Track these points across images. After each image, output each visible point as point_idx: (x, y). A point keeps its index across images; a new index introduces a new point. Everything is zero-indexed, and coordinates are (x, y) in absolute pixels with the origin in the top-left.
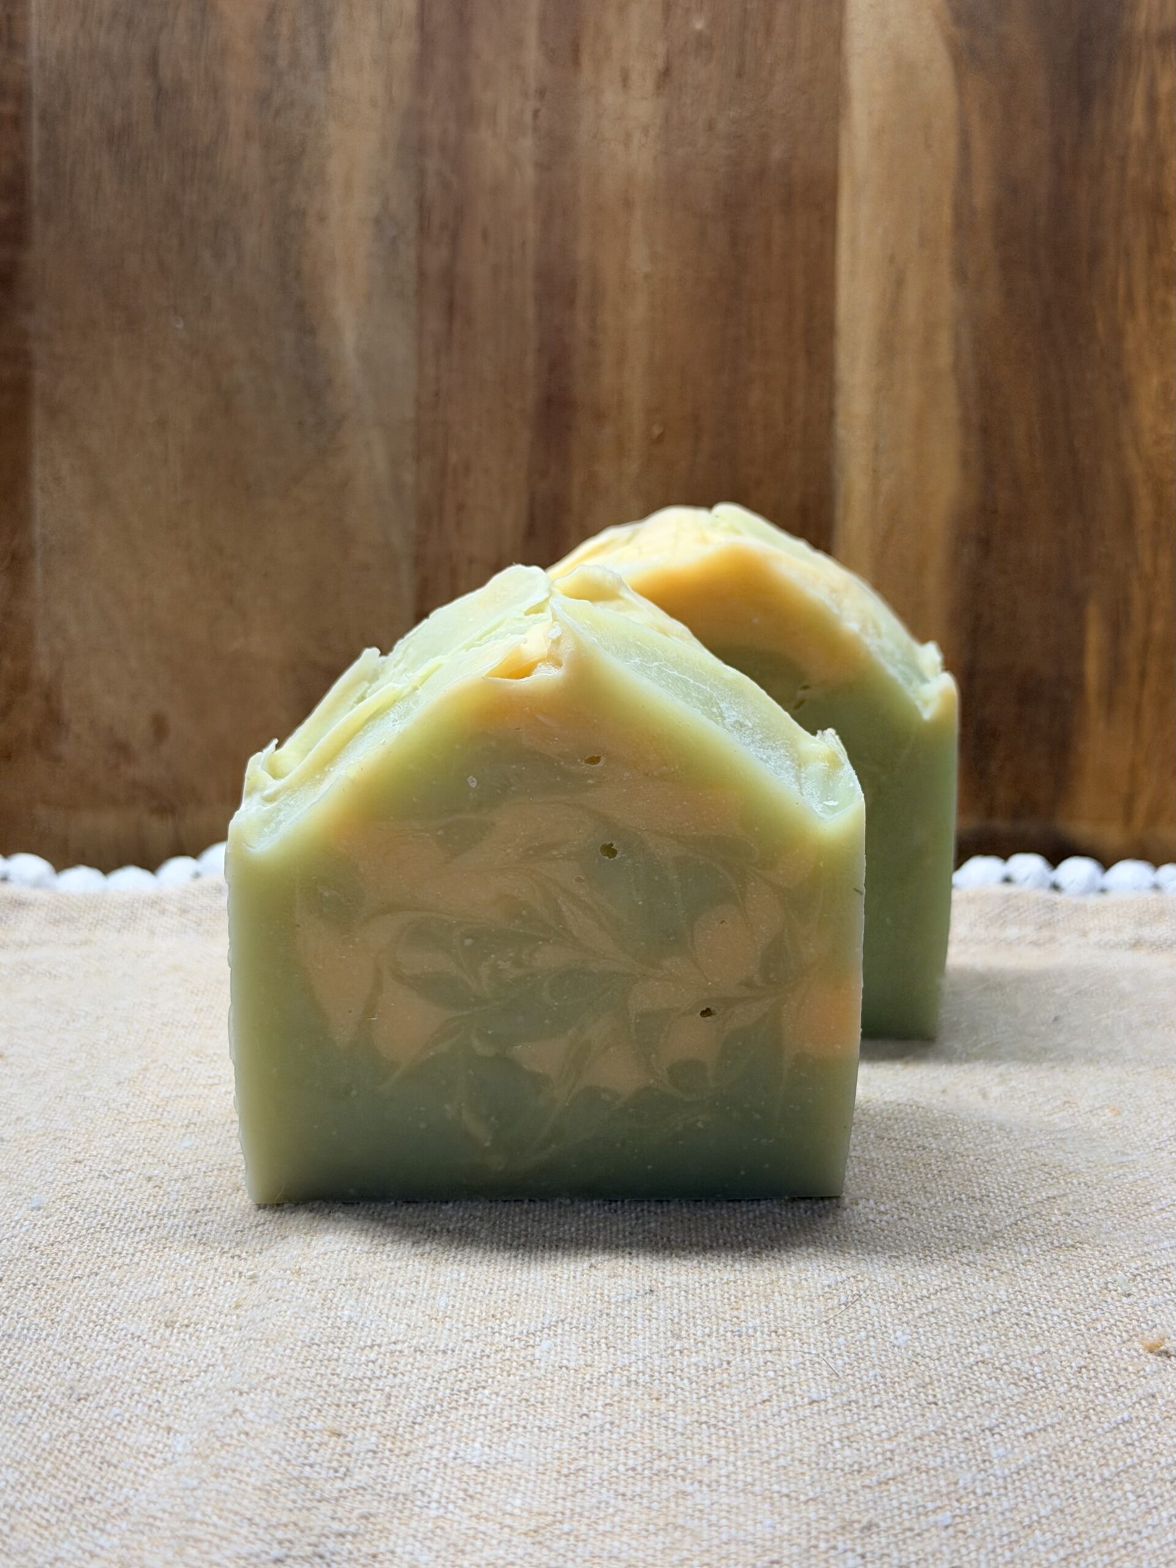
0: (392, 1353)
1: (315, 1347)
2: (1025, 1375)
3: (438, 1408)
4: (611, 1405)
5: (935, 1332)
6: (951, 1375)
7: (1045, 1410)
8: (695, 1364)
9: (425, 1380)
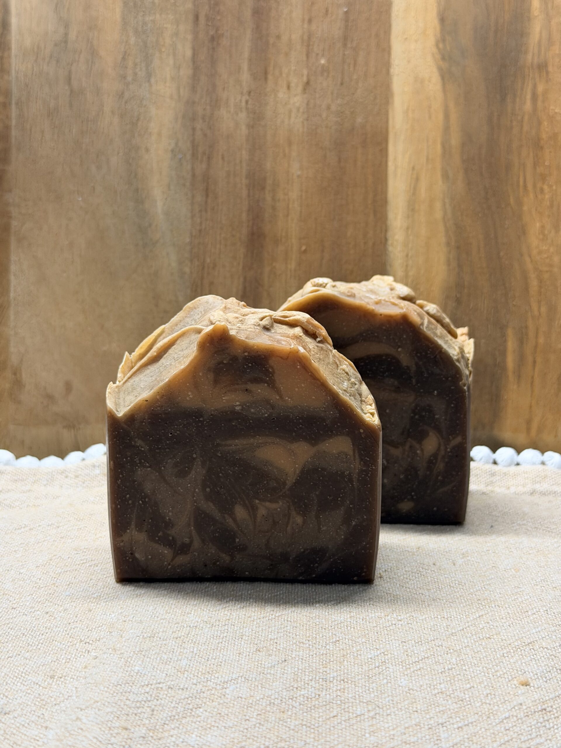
0: (157, 688)
1: (119, 686)
2: (461, 699)
3: (177, 717)
4: (260, 715)
5: (420, 679)
6: (425, 698)
7: (469, 715)
8: (303, 695)
9: (172, 702)
